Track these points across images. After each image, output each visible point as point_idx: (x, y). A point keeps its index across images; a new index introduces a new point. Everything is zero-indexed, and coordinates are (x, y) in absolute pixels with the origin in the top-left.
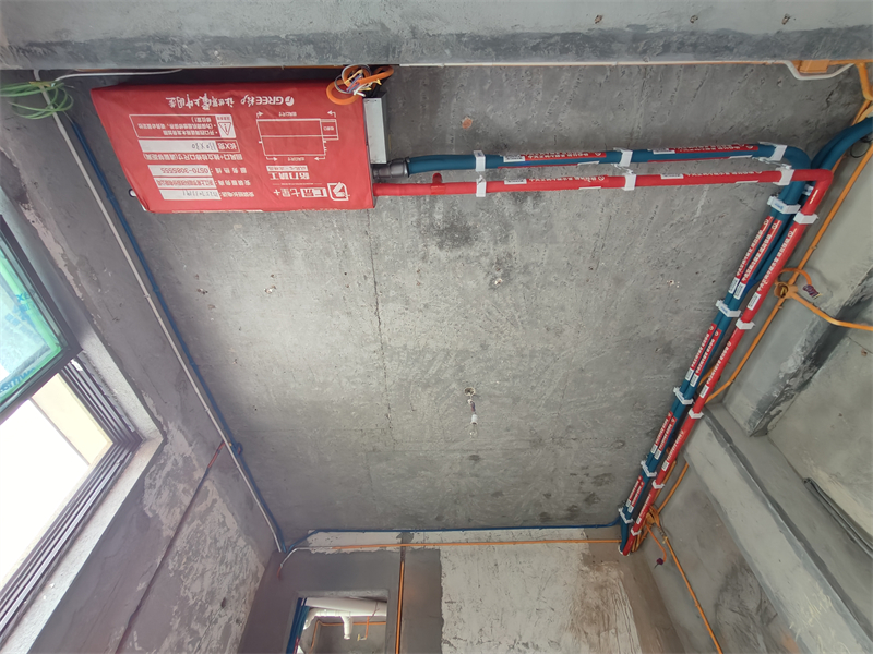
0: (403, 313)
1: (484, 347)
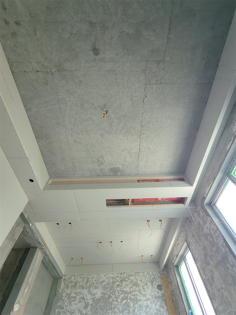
0: (131, 149)
1: (102, 135)
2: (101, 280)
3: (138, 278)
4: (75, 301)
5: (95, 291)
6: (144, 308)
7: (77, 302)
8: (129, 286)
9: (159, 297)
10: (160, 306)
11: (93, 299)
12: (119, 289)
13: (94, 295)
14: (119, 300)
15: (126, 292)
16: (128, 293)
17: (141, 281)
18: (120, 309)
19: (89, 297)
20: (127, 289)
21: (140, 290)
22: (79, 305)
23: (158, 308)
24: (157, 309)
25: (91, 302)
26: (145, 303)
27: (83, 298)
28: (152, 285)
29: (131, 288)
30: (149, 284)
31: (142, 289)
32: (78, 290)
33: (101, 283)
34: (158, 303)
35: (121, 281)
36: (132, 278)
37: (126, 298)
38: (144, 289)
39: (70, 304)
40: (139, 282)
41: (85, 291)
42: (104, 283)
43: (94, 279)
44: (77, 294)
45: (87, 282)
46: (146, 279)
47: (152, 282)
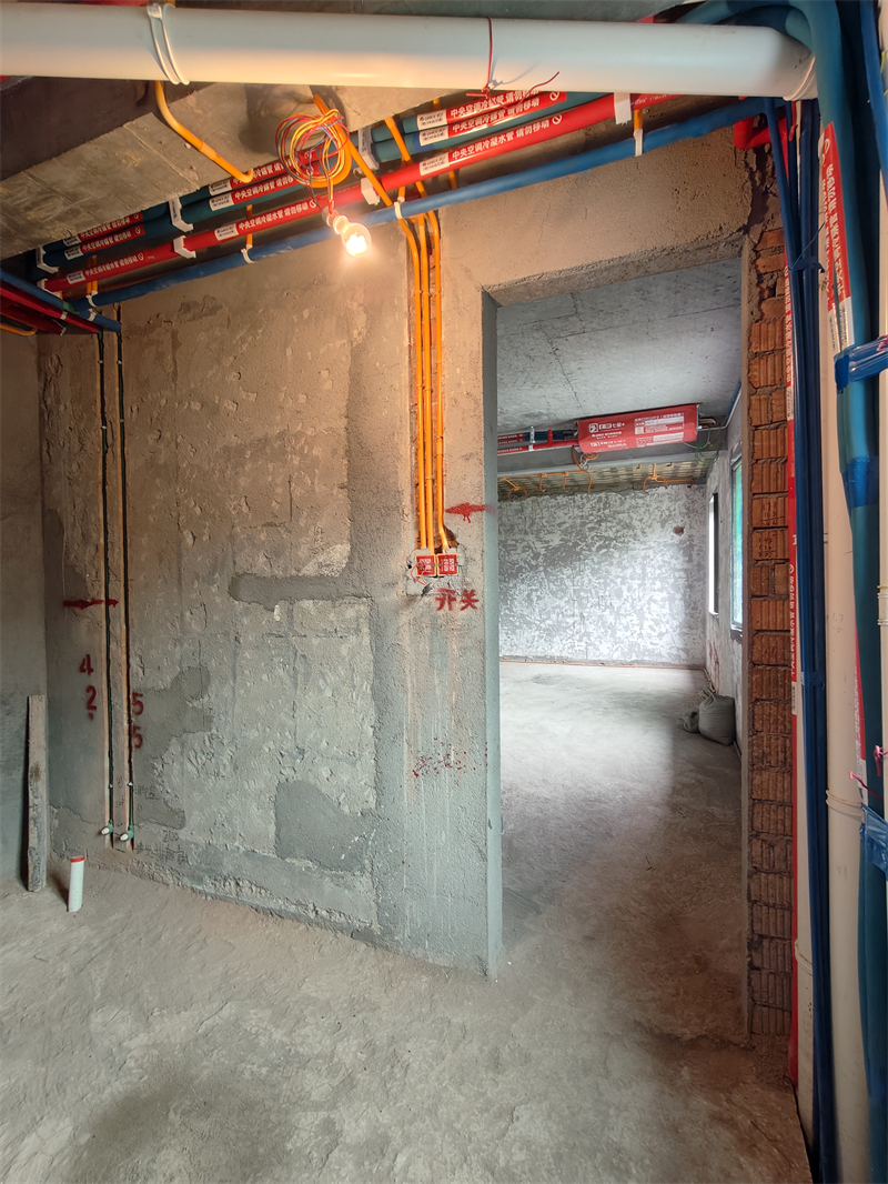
0: (556, 394)
2: (558, 521)
3: (634, 516)
4: (516, 550)
5: (547, 538)
6: (639, 560)
7: (519, 551)
8: (614, 529)
9: (672, 545)
10: (672, 557)
11: (547, 548)
12: (593, 534)
13: (548, 542)
14: (594, 549)
15: (607, 539)
16: (612, 540)
17: (641, 520)
18: (596, 560)
19: (539, 545)
20: (612, 535)
21: (635, 535)
22: (524, 555)
23: (666, 559)
24: (664, 561)
25: (543, 551)
26: (643, 553)
27: (530, 547)
28: (663, 526)
29: (617, 531)
30: (657, 526)
31: (639, 532)
32: (518, 537)
33: (559, 525)
34: (669, 554)
35: (599, 523)
36: (620, 516)
37: (607, 547)
38: (644, 532)
39: (509, 553)
40: (636, 523)
41: (531, 538)
42: (565, 526)
43: (544, 521)
44: (517, 541)
45: (532, 525)
46: (652, 517)
47: (663, 523)
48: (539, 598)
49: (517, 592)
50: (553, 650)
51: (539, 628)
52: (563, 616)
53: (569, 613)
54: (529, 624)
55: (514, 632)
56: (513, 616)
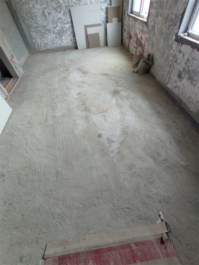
48: (49, 14)
49: (36, 11)
50: (64, 44)
51: (54, 33)
52: (64, 24)
53: (66, 21)
54: (49, 31)
55: (44, 37)
56: (40, 27)
